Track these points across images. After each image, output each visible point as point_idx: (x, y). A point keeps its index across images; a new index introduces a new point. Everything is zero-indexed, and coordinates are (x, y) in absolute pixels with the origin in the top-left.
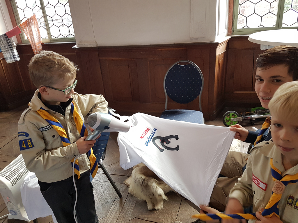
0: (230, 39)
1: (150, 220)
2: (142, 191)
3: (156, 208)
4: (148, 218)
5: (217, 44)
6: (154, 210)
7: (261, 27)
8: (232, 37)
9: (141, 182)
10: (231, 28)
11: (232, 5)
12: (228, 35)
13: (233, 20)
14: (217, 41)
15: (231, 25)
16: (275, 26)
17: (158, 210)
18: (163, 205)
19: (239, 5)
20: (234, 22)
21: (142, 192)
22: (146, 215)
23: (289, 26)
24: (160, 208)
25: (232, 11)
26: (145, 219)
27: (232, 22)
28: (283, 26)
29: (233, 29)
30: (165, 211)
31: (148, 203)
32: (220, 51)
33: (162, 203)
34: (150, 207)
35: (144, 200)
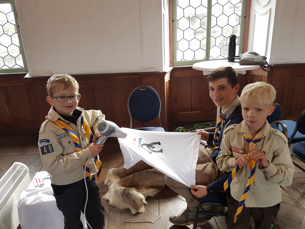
0: (172, 69)
1: (137, 222)
2: (124, 200)
3: (140, 212)
4: (134, 221)
5: (165, 73)
6: (138, 213)
7: (195, 59)
8: (173, 68)
9: (122, 192)
10: (172, 61)
11: (172, 42)
12: (170, 66)
13: (173, 54)
14: (164, 71)
15: (172, 58)
16: (204, 59)
17: (142, 213)
18: (145, 208)
19: (177, 42)
20: (174, 56)
21: (124, 202)
22: (132, 219)
23: (215, 59)
24: (143, 211)
25: (172, 47)
26: (133, 222)
27: (172, 56)
28: (211, 58)
29: (173, 61)
30: (148, 212)
31: (131, 210)
32: (167, 78)
33: (143, 207)
34: (133, 212)
35: (127, 208)
